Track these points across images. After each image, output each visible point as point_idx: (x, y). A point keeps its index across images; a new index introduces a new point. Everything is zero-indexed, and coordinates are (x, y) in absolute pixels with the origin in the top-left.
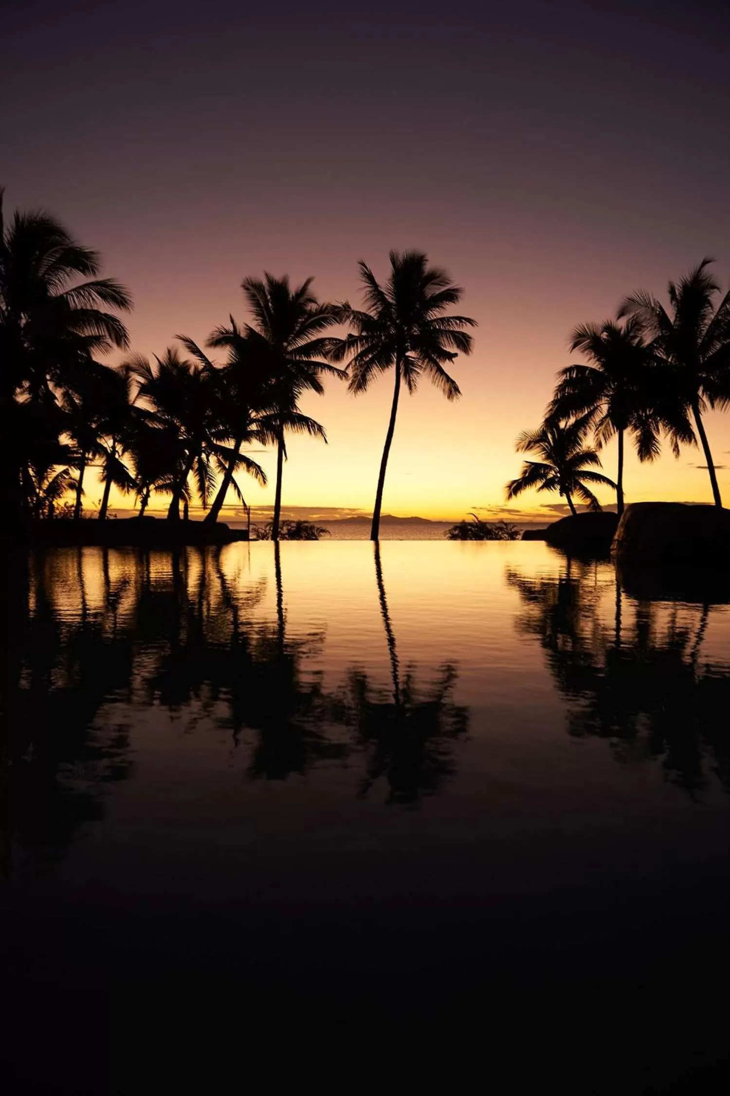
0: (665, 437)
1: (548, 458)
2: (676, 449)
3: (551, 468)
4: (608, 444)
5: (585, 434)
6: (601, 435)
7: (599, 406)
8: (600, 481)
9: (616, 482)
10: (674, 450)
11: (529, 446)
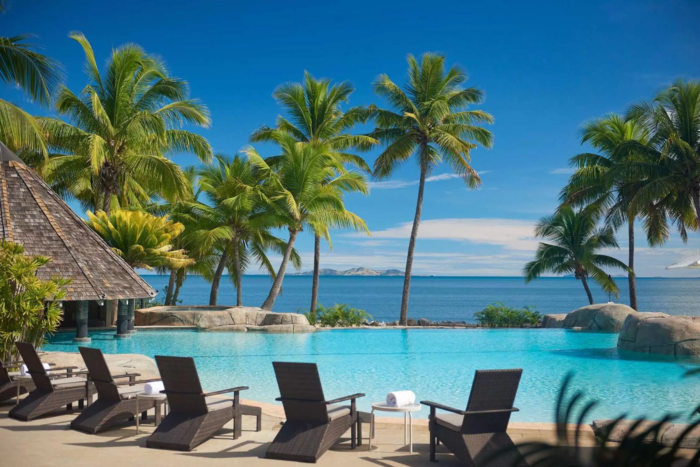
0: (672, 224)
1: (565, 242)
2: (684, 234)
3: (566, 252)
4: (618, 231)
5: (598, 218)
6: (611, 222)
7: (611, 192)
8: (613, 265)
9: (627, 264)
10: (682, 234)
11: (546, 232)
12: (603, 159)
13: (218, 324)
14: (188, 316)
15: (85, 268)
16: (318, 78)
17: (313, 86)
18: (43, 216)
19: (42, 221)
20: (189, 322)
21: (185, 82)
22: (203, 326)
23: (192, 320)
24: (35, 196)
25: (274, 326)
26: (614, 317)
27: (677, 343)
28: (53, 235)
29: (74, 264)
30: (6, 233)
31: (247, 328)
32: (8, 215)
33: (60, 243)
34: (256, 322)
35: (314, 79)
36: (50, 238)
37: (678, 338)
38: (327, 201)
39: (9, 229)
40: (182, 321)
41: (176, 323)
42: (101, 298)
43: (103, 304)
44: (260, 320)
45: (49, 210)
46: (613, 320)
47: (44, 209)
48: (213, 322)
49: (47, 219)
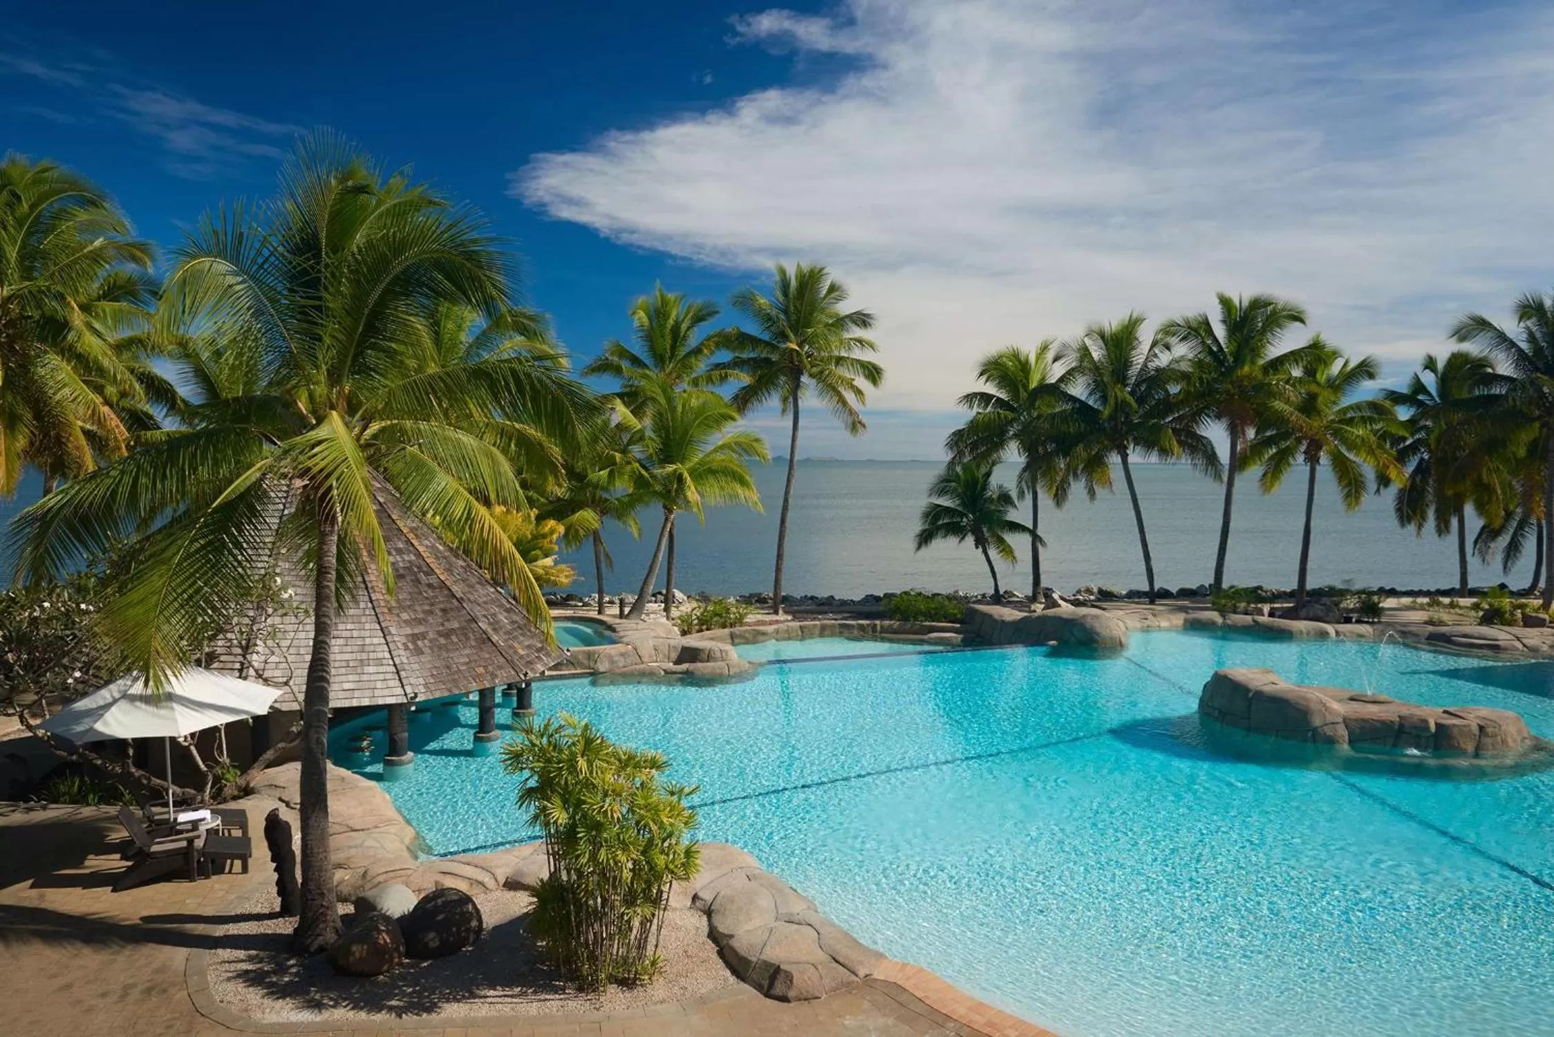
8: (1018, 530)
12: (999, 399)
13: (621, 665)
14: (580, 657)
15: (490, 631)
16: (670, 290)
17: (665, 302)
18: (411, 548)
19: (413, 558)
20: (581, 665)
21: (548, 316)
22: (602, 670)
23: (586, 662)
24: (394, 517)
25: (699, 665)
26: (1098, 630)
27: (1316, 728)
28: (433, 580)
29: (474, 625)
30: (369, 585)
31: (664, 670)
32: (365, 554)
33: (446, 592)
34: (669, 658)
35: (666, 293)
36: (430, 586)
37: (1317, 722)
38: (723, 473)
39: (373, 578)
40: (572, 664)
41: (564, 667)
42: (523, 677)
43: (524, 686)
44: (674, 656)
45: (417, 537)
46: (1098, 634)
47: (411, 536)
48: (616, 662)
49: (419, 555)
